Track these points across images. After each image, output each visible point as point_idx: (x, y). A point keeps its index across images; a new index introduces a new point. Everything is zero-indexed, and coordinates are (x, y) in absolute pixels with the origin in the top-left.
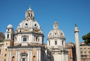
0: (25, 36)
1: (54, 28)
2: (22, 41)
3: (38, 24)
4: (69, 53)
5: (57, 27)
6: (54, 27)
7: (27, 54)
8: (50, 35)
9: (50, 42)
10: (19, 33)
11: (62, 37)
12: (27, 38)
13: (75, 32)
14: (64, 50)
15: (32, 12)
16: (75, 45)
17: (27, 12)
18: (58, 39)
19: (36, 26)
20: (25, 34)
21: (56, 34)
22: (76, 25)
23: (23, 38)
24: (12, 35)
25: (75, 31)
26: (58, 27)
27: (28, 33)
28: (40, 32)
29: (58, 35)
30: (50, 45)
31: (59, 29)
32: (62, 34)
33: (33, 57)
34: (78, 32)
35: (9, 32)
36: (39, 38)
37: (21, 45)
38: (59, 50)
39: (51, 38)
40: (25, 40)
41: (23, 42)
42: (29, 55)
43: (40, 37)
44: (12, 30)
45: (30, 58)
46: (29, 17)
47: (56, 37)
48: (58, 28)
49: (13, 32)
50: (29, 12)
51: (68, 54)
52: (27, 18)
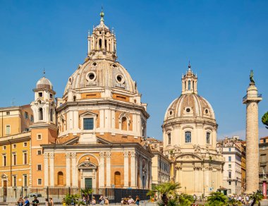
0: (87, 113)
1: (183, 93)
2: (79, 127)
3: (129, 76)
4: (226, 167)
5: (191, 88)
6: (183, 90)
7: (97, 167)
8: (171, 113)
9: (169, 135)
10: (71, 103)
11: (206, 120)
12: (95, 118)
13: (248, 102)
14: (210, 158)
15: (108, 34)
16: (245, 145)
17: (92, 36)
18: (193, 125)
19: (123, 80)
20: (89, 108)
21: (188, 110)
22: (252, 81)
23: (82, 118)
24: (51, 110)
25: (248, 99)
26: (195, 90)
27: (98, 104)
28: (135, 101)
29: (194, 114)
30: (170, 143)
31: (199, 96)
32: (207, 111)
33: (114, 175)
34: (258, 102)
35: (42, 102)
36: (131, 118)
37: (78, 140)
38: (196, 159)
39: (173, 124)
40: (88, 124)
41: (85, 131)
42: (101, 170)
43: (134, 116)
44: (51, 95)
45: (105, 179)
46: (101, 53)
47: (189, 119)
48: (196, 93)
49: (53, 102)
50: (98, 34)
51: (223, 170)
52: (94, 54)
